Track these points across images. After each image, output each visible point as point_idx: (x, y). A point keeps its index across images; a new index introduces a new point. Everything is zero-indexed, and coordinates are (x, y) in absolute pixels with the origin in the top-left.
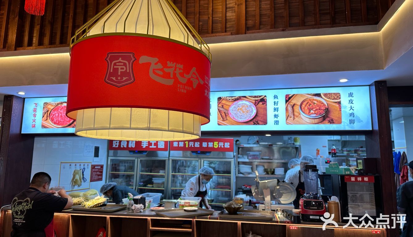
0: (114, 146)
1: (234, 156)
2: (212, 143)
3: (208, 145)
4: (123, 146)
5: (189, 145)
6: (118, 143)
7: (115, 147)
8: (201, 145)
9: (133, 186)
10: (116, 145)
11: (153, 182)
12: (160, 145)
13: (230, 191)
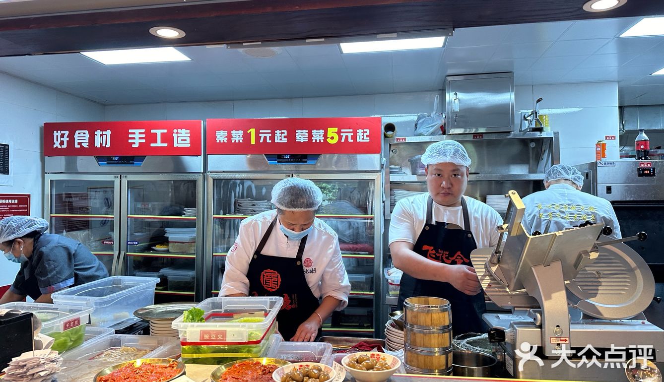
0: (57, 145)
1: (382, 166)
2: (322, 132)
3: (310, 136)
4: (80, 144)
5: (258, 138)
6: (66, 136)
7: (59, 147)
8: (291, 136)
9: (112, 250)
10: (62, 143)
11: (167, 238)
12: (180, 139)
13: (373, 259)
